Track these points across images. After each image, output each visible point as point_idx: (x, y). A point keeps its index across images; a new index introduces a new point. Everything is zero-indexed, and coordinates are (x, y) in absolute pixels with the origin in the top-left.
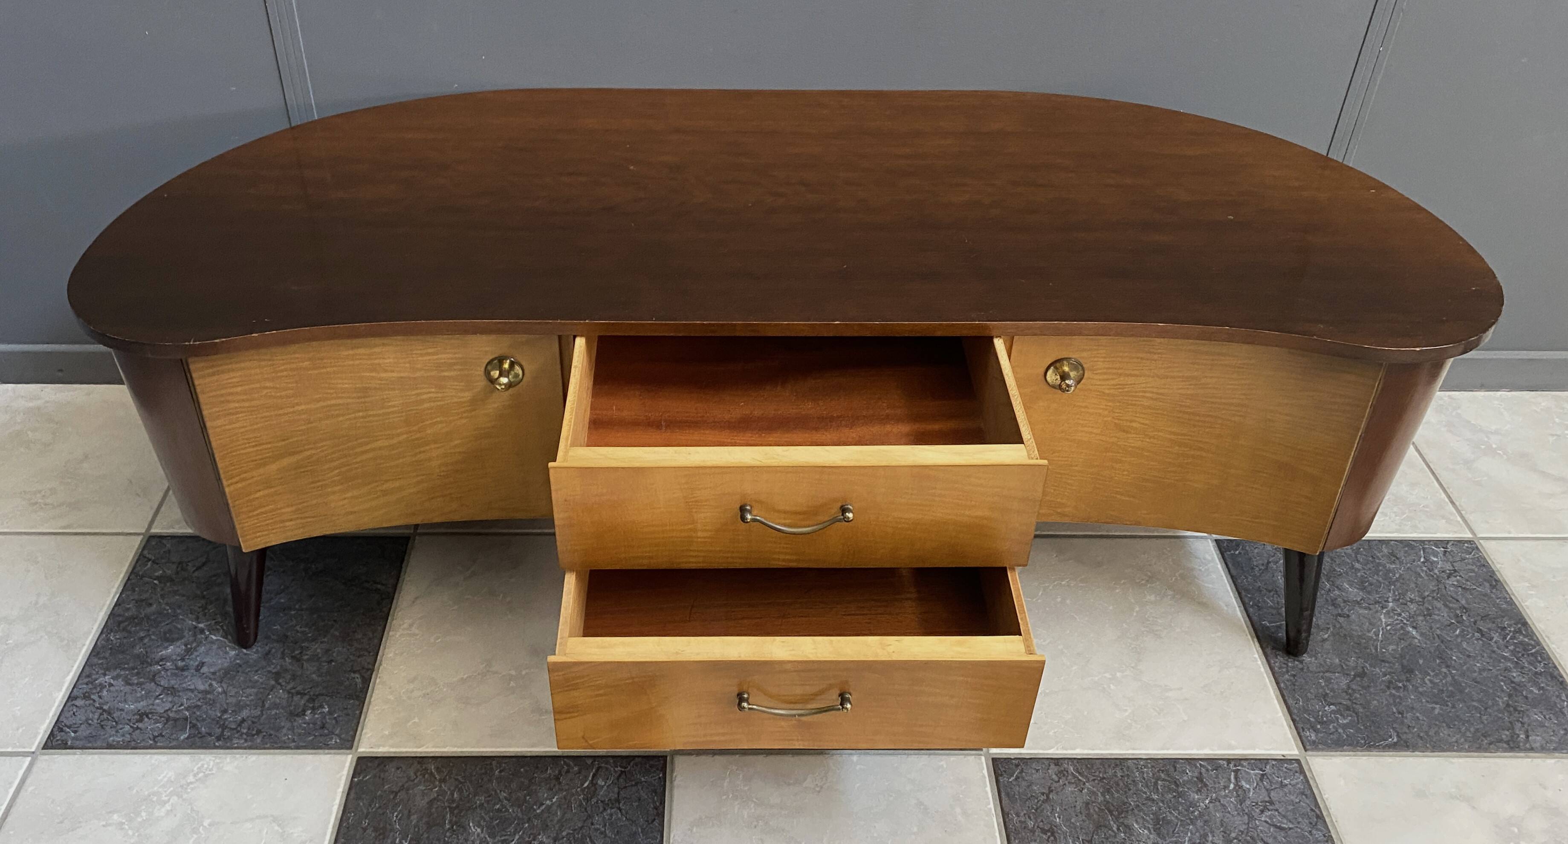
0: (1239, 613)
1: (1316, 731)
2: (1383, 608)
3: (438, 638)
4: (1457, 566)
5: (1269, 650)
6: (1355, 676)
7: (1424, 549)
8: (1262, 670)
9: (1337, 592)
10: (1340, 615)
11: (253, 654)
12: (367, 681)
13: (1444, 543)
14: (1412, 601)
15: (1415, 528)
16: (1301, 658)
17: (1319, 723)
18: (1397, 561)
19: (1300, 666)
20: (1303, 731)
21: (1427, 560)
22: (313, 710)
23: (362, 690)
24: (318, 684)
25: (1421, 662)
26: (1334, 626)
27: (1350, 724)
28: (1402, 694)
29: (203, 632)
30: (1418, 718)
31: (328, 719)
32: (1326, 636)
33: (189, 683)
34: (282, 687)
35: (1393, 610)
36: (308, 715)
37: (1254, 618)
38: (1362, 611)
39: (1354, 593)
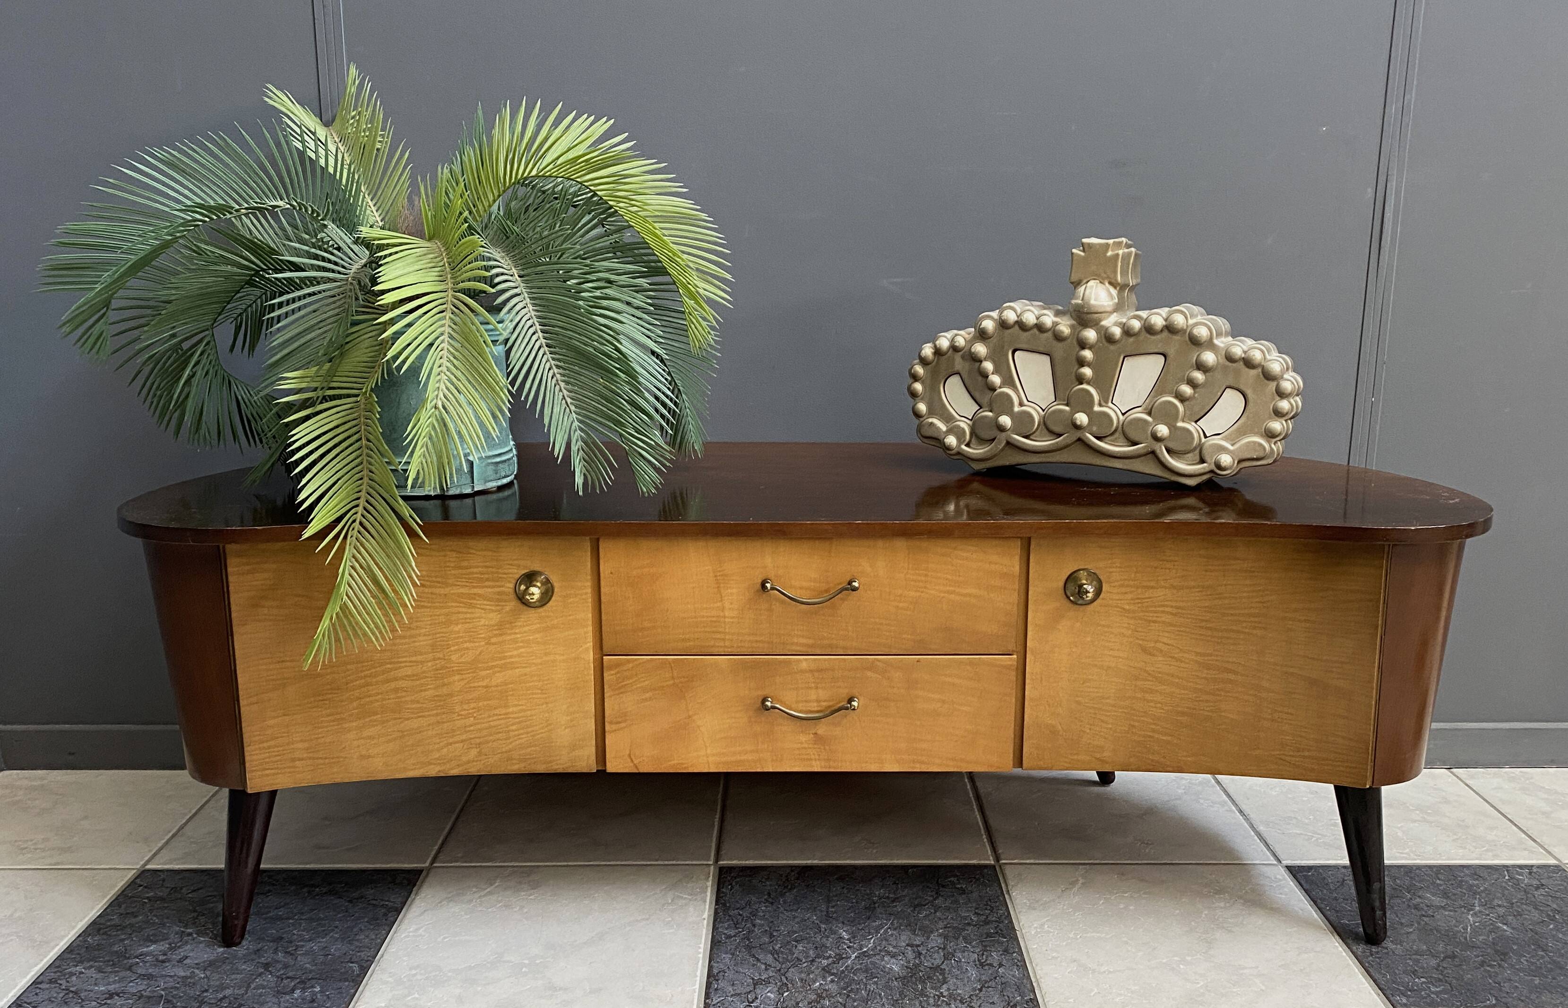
0: (1316, 916)
1: (1408, 997)
2: (1469, 910)
3: (445, 938)
4: (1543, 882)
5: (1350, 942)
6: (1445, 958)
7: (1508, 871)
8: (1344, 954)
9: (1418, 900)
10: (1424, 916)
11: (239, 951)
12: (364, 970)
13: (1530, 867)
14: (1499, 906)
15: (1496, 856)
16: (1383, 944)
17: (1410, 991)
18: (1480, 879)
19: (1386, 951)
20: (1393, 996)
21: (1511, 878)
22: (304, 990)
23: (358, 975)
24: (311, 971)
25: (1515, 947)
26: (1419, 923)
27: (1444, 992)
28: (1497, 970)
29: (190, 934)
30: (1517, 987)
31: (319, 996)
32: (1411, 930)
33: (170, 970)
34: (271, 973)
35: (1480, 912)
36: (297, 993)
37: (1332, 918)
38: (1447, 913)
39: (1437, 901)
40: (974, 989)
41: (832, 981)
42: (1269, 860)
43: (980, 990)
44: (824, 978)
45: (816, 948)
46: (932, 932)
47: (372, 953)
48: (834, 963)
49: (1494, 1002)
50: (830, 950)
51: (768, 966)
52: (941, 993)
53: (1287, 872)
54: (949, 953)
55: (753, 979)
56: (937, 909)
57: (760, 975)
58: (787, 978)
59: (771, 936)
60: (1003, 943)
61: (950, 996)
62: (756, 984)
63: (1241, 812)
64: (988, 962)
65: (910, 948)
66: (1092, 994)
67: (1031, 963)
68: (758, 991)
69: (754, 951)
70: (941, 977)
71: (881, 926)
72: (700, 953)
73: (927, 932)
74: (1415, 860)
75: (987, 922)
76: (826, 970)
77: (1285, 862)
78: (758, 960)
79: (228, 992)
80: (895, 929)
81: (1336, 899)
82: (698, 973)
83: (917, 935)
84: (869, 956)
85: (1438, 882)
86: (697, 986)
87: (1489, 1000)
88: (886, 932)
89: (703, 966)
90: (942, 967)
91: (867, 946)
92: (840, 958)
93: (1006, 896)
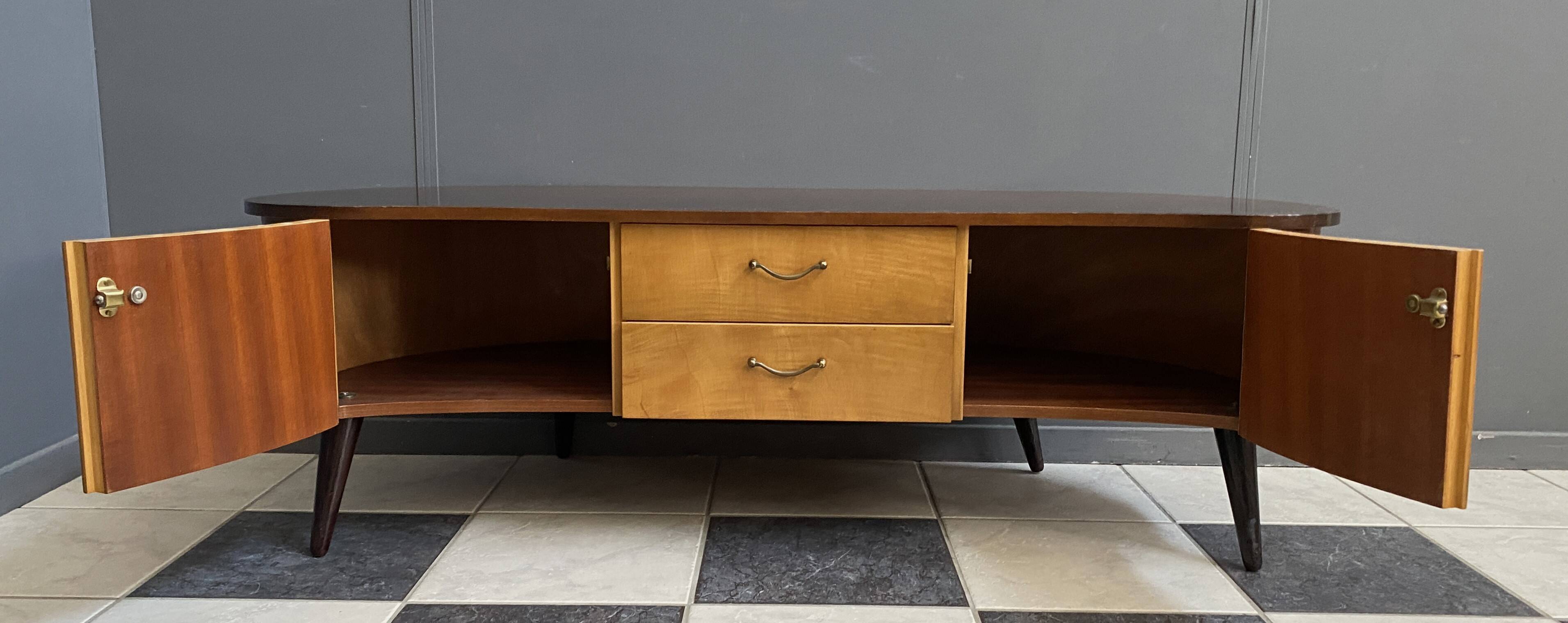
0: (1201, 553)
1: (1274, 603)
2: (1330, 553)
4: (1395, 537)
5: (1229, 570)
6: (1307, 580)
7: (1365, 529)
8: (1225, 578)
9: (1288, 545)
10: (1292, 555)
11: (322, 560)
12: (421, 572)
14: (1356, 550)
15: (1356, 521)
16: (1258, 572)
17: (1276, 599)
18: (1341, 534)
19: (1259, 575)
21: (1367, 534)
22: (371, 584)
23: (416, 576)
24: (377, 573)
25: (1366, 575)
26: (1287, 560)
27: (1303, 601)
28: (1350, 588)
29: (281, 550)
30: (1365, 599)
31: (383, 588)
32: (1281, 564)
33: (264, 570)
34: (345, 573)
35: (1340, 554)
36: (366, 586)
37: (1215, 556)
38: (1311, 554)
39: (1303, 546)
40: (916, 592)
41: (799, 585)
42: (1166, 520)
43: (920, 592)
44: (793, 583)
45: (788, 566)
46: (883, 558)
47: (427, 563)
48: (801, 574)
49: (1345, 607)
50: (799, 567)
51: (747, 576)
52: (889, 593)
53: (1180, 527)
54: (896, 570)
55: (735, 583)
56: (888, 544)
57: (741, 580)
58: (763, 583)
59: (751, 558)
60: (940, 565)
61: (895, 596)
62: (737, 585)
63: (1145, 491)
64: (928, 576)
65: (864, 567)
66: (1012, 596)
67: (963, 576)
68: (739, 590)
69: (736, 567)
70: (888, 584)
71: (841, 554)
72: (693, 567)
73: (879, 558)
74: (1288, 522)
75: (928, 552)
76: (796, 578)
77: (1178, 522)
78: (740, 572)
79: (309, 584)
80: (852, 555)
81: (1220, 544)
82: (691, 578)
83: (871, 559)
84: (831, 571)
85: (1306, 535)
86: (690, 586)
87: (1341, 606)
88: (845, 557)
89: (695, 574)
90: (891, 578)
91: (828, 565)
92: (806, 571)
93: (946, 538)
